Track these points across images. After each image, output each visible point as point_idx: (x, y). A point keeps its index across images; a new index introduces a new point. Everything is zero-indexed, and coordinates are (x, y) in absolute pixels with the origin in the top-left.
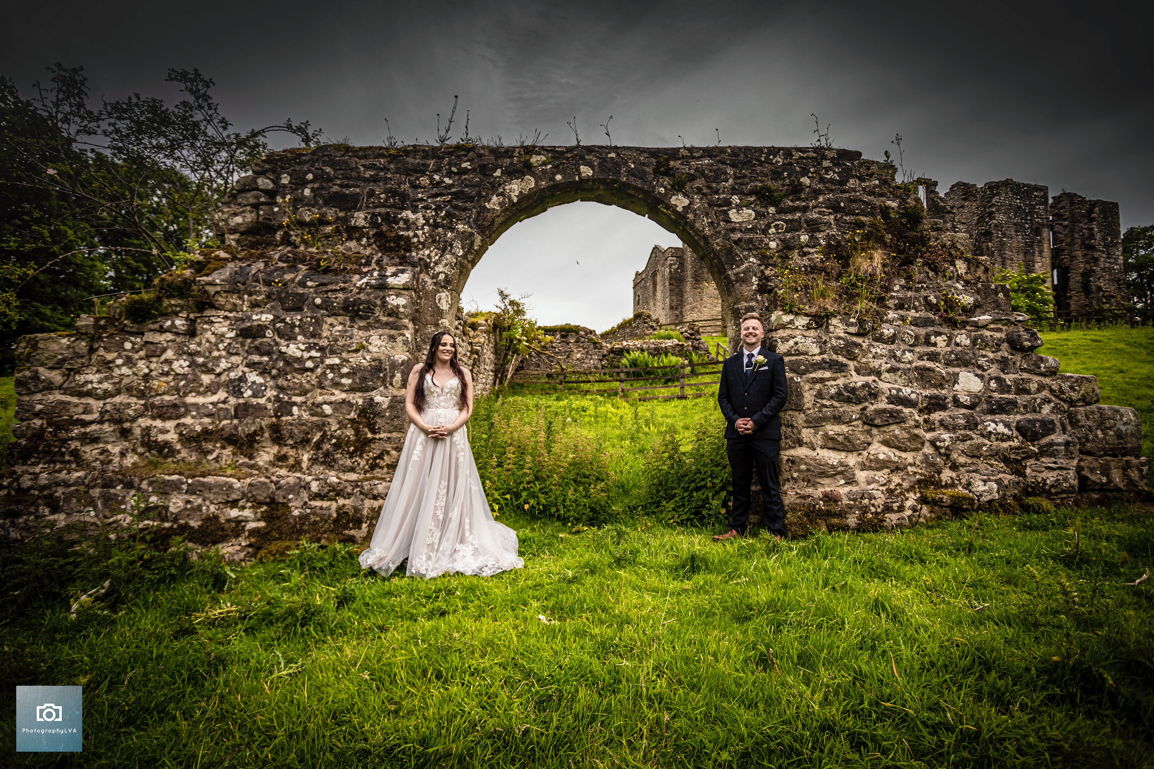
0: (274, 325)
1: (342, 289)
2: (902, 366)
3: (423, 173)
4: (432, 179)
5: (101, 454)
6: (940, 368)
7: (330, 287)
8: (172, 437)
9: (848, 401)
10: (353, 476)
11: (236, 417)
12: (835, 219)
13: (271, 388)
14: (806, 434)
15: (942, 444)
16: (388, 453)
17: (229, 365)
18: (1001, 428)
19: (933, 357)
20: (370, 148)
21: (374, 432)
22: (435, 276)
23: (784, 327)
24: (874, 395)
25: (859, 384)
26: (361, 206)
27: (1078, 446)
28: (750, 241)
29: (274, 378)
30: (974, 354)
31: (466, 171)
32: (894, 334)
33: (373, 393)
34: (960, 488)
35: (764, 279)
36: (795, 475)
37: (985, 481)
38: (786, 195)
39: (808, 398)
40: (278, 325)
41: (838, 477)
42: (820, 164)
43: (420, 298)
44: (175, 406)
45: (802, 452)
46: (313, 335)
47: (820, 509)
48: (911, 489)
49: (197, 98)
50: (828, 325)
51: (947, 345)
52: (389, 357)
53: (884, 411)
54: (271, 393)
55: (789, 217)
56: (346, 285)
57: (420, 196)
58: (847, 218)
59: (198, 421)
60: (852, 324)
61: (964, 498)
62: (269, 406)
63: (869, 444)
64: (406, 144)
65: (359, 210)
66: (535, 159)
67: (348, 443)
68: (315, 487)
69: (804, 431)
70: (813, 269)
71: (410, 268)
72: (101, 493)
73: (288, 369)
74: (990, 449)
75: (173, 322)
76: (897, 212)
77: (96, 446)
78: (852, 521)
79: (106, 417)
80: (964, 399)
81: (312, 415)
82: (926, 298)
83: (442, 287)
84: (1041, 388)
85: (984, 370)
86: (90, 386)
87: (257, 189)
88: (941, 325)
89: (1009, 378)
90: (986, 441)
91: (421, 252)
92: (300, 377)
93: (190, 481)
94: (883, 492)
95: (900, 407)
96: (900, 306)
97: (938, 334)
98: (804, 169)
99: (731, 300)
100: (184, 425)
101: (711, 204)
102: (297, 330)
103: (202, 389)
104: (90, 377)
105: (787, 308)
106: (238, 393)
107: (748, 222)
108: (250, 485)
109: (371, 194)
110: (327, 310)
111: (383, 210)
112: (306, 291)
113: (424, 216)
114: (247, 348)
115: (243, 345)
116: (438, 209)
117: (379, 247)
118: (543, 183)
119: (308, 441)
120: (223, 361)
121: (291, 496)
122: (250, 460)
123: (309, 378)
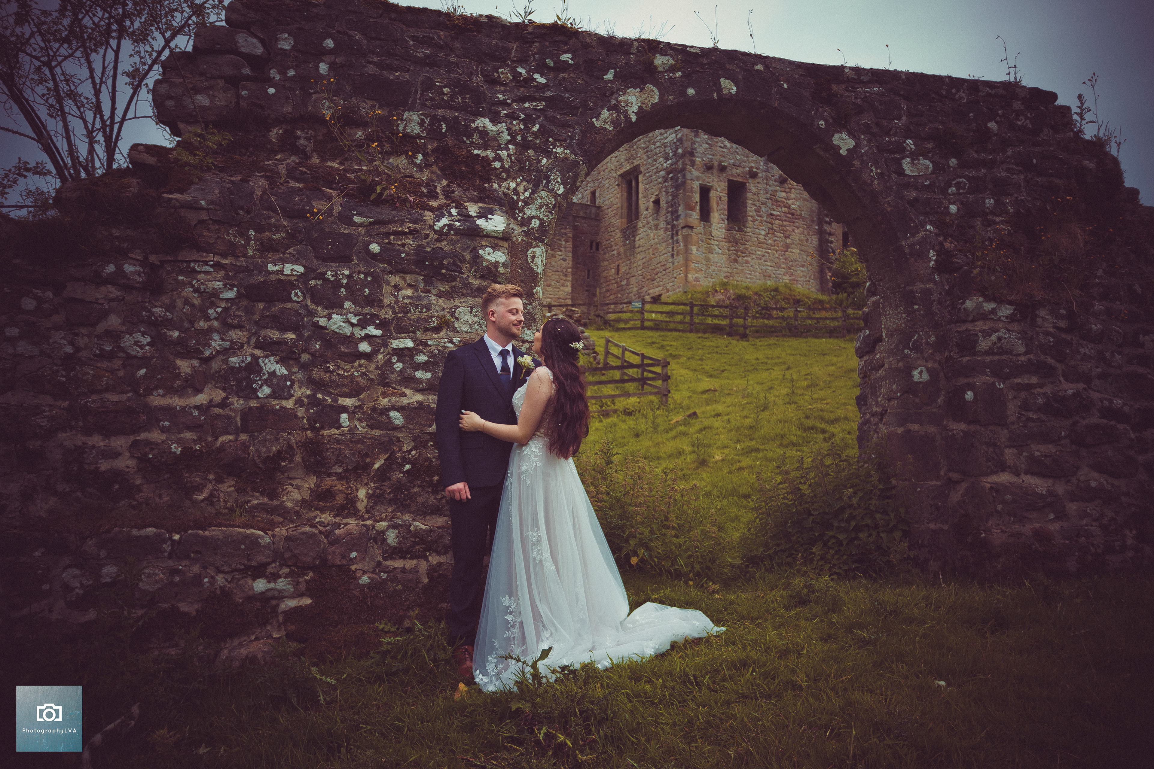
0: (306, 282)
1: (413, 233)
3: (504, 62)
4: (516, 74)
7: (393, 228)
8: (126, 463)
9: (1057, 415)
11: (244, 429)
12: (1025, 180)
13: (301, 384)
23: (985, 317)
26: (414, 101)
28: (928, 202)
29: (304, 367)
31: (565, 67)
32: (1102, 331)
35: (943, 254)
38: (971, 144)
40: (313, 283)
42: (1009, 104)
44: (129, 411)
46: (370, 301)
50: (1035, 316)
53: (1097, 427)
54: (301, 392)
55: (973, 173)
56: (418, 226)
57: (501, 97)
58: (1039, 180)
59: (174, 437)
60: (1062, 318)
62: (301, 412)
66: (659, 61)
67: (429, 470)
71: (499, 208)
73: (329, 354)
81: (371, 427)
83: (536, 239)
91: (505, 184)
92: (349, 366)
93: (176, 538)
98: (991, 110)
101: (881, 149)
102: (343, 292)
105: (989, 293)
106: (246, 390)
107: (925, 177)
108: (288, 539)
109: (428, 85)
110: (389, 263)
111: (448, 113)
112: (352, 230)
113: (508, 129)
114: (257, 317)
115: (249, 312)
116: (529, 121)
117: (442, 170)
118: (671, 97)
119: (366, 467)
120: (216, 336)
121: (354, 555)
122: (271, 499)
123: (363, 369)
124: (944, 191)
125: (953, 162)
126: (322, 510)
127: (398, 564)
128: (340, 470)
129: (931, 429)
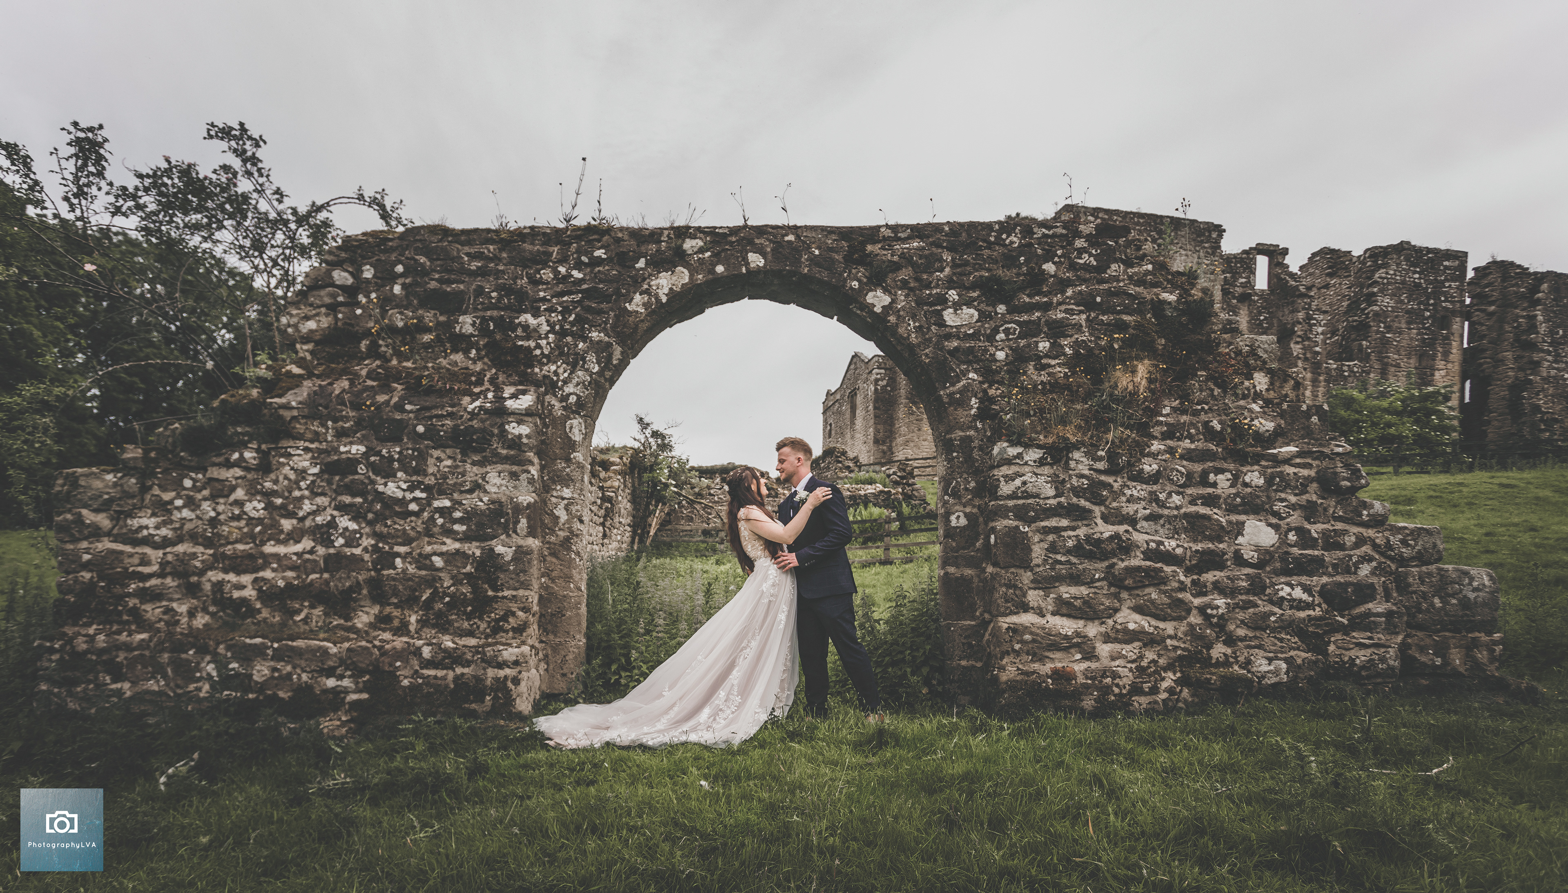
0: (367, 459)
1: (451, 415)
2: (1166, 512)
3: (545, 265)
4: (556, 272)
5: (164, 613)
6: (1219, 516)
7: (435, 412)
8: (249, 593)
9: (1090, 556)
10: (472, 642)
11: (326, 570)
12: (1087, 319)
13: (368, 536)
14: (1034, 597)
15: (1215, 612)
16: (513, 614)
17: (314, 508)
18: (1298, 593)
19: (1211, 501)
20: (476, 230)
21: (495, 589)
22: (564, 398)
23: (1009, 462)
24: (1125, 548)
25: (1106, 535)
26: (468, 307)
27: (1405, 618)
28: (971, 350)
29: (370, 523)
30: (1268, 497)
31: (599, 261)
32: (1158, 471)
33: (493, 543)
34: (1236, 668)
35: (986, 401)
36: (1017, 647)
37: (1270, 660)
38: (1022, 289)
39: (1038, 552)
40: (372, 459)
41: (1073, 650)
42: (1071, 243)
43: (545, 425)
44: (250, 556)
45: (1026, 619)
46: (417, 471)
47: (1047, 687)
48: (1170, 667)
49: (244, 162)
50: (1069, 459)
51: (1232, 486)
52: (512, 499)
53: (1139, 569)
54: (367, 542)
55: (1025, 317)
56: (455, 409)
57: (542, 294)
58: (1105, 318)
59: (280, 575)
60: (1100, 459)
61: (1240, 679)
62: (367, 557)
63: (1116, 610)
64: (522, 225)
65: (465, 313)
66: (689, 245)
67: (465, 602)
68: (426, 652)
69: (1031, 592)
70: (1054, 386)
71: (532, 389)
72: (170, 658)
73: (387, 513)
74: (1281, 618)
75: (241, 455)
76: (1175, 309)
77: (158, 604)
78: (1088, 703)
79: (168, 570)
80: (1249, 555)
81: (419, 567)
82: (1206, 424)
83: (573, 412)
84: (1361, 541)
85: (1281, 518)
86: (145, 532)
87: (333, 285)
88: (1225, 459)
89: (1315, 529)
90: (1276, 610)
91: (546, 368)
92: (402, 522)
93: (276, 645)
94: (1131, 670)
95: (1159, 565)
96: (1168, 435)
97: (1219, 471)
98: (1048, 251)
99: (942, 428)
100: (263, 579)
101: (920, 302)
102: (396, 465)
103: (282, 537)
104: (145, 521)
105: (1014, 437)
106: (327, 540)
107: (969, 326)
108: (349, 650)
109: (480, 291)
110: (432, 441)
111: (495, 313)
112: (404, 416)
113: (548, 321)
114: (334, 487)
115: (330, 482)
116: (566, 311)
117: (491, 360)
118: (700, 277)
119: (417, 599)
120: (307, 502)
121: (398, 664)
122: (346, 621)
123: (413, 524)
124: (991, 338)
125: (1001, 309)
126: (384, 630)
127: (431, 672)
128: (396, 601)
129: (968, 572)
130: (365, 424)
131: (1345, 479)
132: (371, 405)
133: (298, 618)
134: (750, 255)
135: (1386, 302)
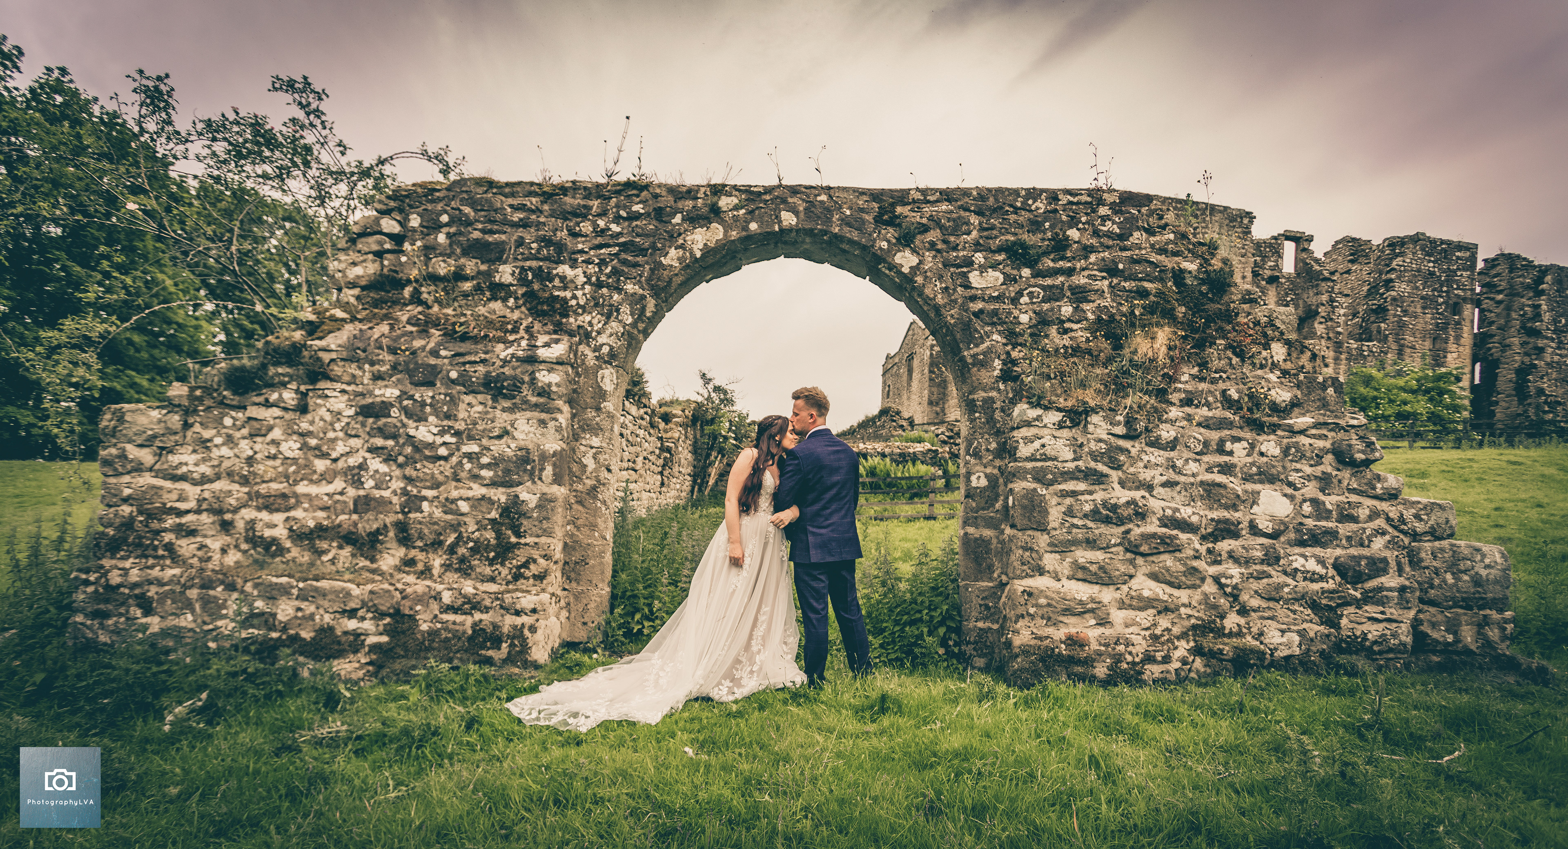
0: (401, 403)
1: (484, 362)
2: (1182, 479)
3: (584, 217)
4: (595, 225)
5: (199, 549)
6: (1235, 485)
7: (468, 358)
8: (280, 532)
9: (1107, 521)
10: (493, 587)
11: (355, 511)
12: (1110, 286)
13: (398, 478)
14: (1050, 561)
15: (1228, 581)
16: (535, 561)
17: (348, 449)
18: (1312, 565)
19: (1227, 469)
20: (519, 183)
21: (518, 535)
22: (597, 349)
23: (1028, 424)
24: (1141, 515)
25: (1123, 500)
26: (507, 258)
27: (1418, 594)
28: (995, 313)
29: (400, 466)
30: (1284, 467)
31: (637, 216)
32: (1176, 438)
33: (519, 489)
34: (1249, 638)
35: (1010, 362)
36: (1032, 610)
37: (1283, 632)
38: (1046, 253)
39: (1055, 515)
41: (1087, 616)
42: (1094, 211)
43: (578, 374)
44: (284, 496)
45: (1042, 582)
46: (448, 416)
47: (1060, 654)
48: (1183, 636)
49: (308, 115)
50: (1087, 422)
51: (1248, 455)
52: (539, 446)
53: (1154, 536)
54: (397, 485)
55: (1049, 282)
56: (488, 356)
57: (580, 246)
58: (1127, 285)
59: (311, 515)
60: (1119, 423)
61: (1253, 651)
62: (395, 500)
63: (1131, 577)
64: (564, 179)
65: (505, 263)
66: (725, 202)
67: (488, 547)
68: (447, 597)
69: (1047, 556)
70: (1076, 351)
71: (566, 338)
72: (199, 594)
73: (417, 456)
74: (1294, 590)
75: (280, 395)
76: (1196, 277)
77: (193, 540)
78: (1101, 670)
79: (204, 506)
80: (1265, 525)
81: (446, 513)
82: (1224, 392)
83: (606, 362)
84: (1374, 514)
85: (1296, 489)
86: (184, 469)
87: (381, 233)
88: (1241, 428)
89: (1330, 501)
90: (1289, 581)
91: (581, 318)
92: (431, 466)
93: (301, 585)
94: (1144, 638)
95: (1175, 532)
96: (1188, 402)
97: (1236, 439)
98: (1072, 218)
99: (965, 389)
100: (295, 519)
101: (946, 265)
102: (428, 409)
103: (315, 477)
104: (184, 458)
105: (1034, 400)
106: (358, 483)
107: (994, 288)
108: (371, 592)
109: (520, 242)
110: (464, 386)
111: (534, 264)
112: (439, 362)
113: (584, 273)
114: (368, 429)
115: (363, 425)
116: (603, 264)
117: (528, 310)
118: (734, 233)
119: (440, 543)
120: (340, 444)
121: (418, 608)
122: (372, 563)
123: (442, 469)
124: (1015, 301)
125: (1026, 272)
126: (408, 573)
127: (450, 617)
128: (421, 545)
129: (988, 533)
130: (400, 368)
131: (1359, 451)
132: (407, 349)
133: (325, 558)
134: (783, 213)
135: (1402, 288)
